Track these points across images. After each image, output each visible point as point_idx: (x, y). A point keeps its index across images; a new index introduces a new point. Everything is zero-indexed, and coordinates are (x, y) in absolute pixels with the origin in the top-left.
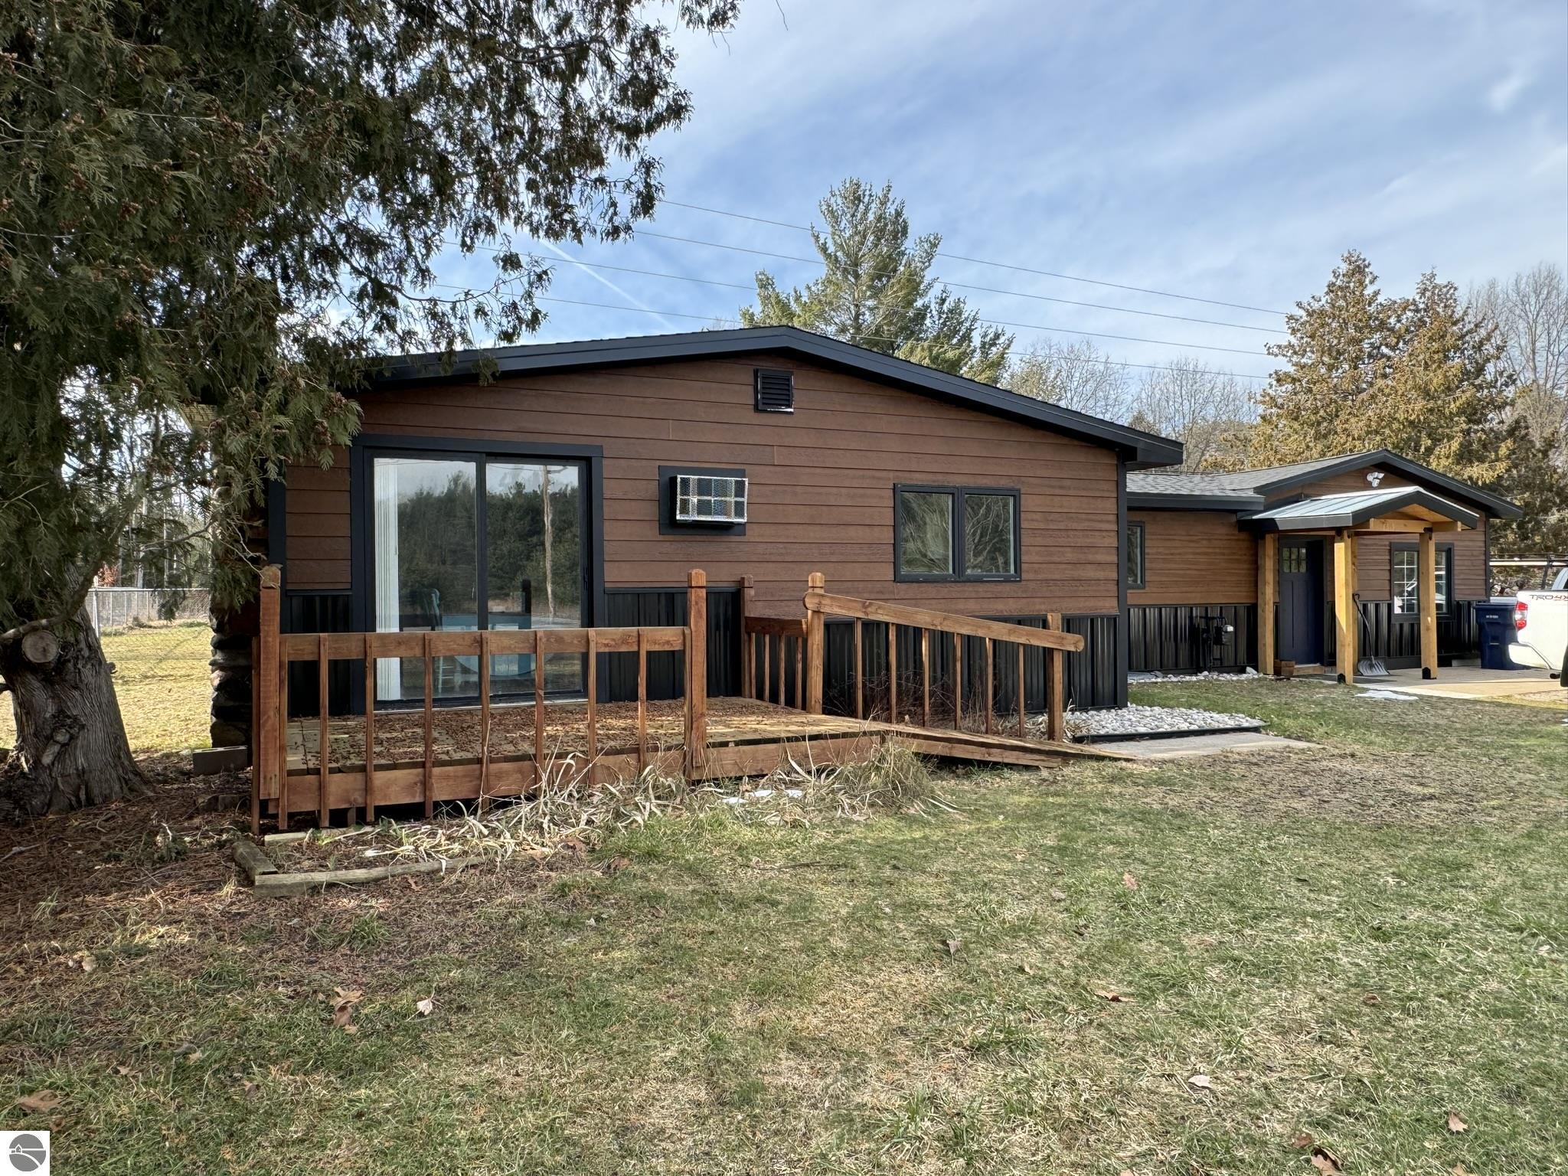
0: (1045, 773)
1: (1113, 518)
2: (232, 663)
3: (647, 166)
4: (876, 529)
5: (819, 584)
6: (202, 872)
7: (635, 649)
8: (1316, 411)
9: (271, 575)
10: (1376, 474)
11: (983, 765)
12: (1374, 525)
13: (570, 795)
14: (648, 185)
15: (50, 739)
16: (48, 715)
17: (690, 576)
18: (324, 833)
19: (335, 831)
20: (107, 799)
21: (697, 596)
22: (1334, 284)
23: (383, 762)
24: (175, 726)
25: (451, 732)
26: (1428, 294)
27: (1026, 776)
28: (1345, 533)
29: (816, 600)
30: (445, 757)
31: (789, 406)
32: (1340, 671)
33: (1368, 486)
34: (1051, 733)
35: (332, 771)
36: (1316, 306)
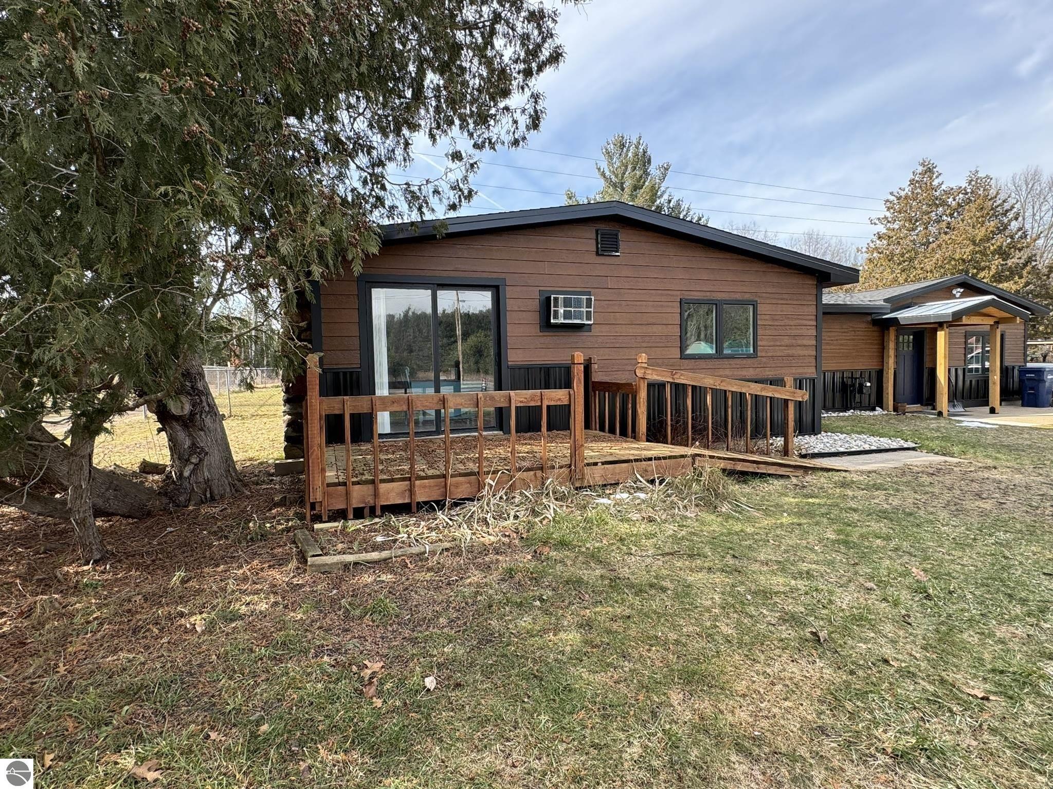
0: (794, 480)
1: (814, 317)
2: (295, 411)
3: (536, 97)
4: (669, 326)
5: (644, 361)
6: (276, 551)
7: (539, 404)
8: (902, 255)
9: (313, 360)
10: (959, 290)
11: (755, 475)
12: (965, 320)
13: (501, 498)
14: (536, 111)
15: (188, 460)
16: (186, 447)
17: (573, 356)
18: (350, 523)
19: (358, 522)
20: (222, 497)
21: (578, 369)
22: (914, 180)
23: (385, 477)
24: (266, 444)
25: (424, 455)
26: (973, 183)
27: (782, 482)
28: (945, 325)
29: (643, 371)
30: (422, 474)
31: (617, 252)
32: (939, 409)
33: (954, 297)
34: (786, 452)
35: (354, 483)
36: (903, 194)
